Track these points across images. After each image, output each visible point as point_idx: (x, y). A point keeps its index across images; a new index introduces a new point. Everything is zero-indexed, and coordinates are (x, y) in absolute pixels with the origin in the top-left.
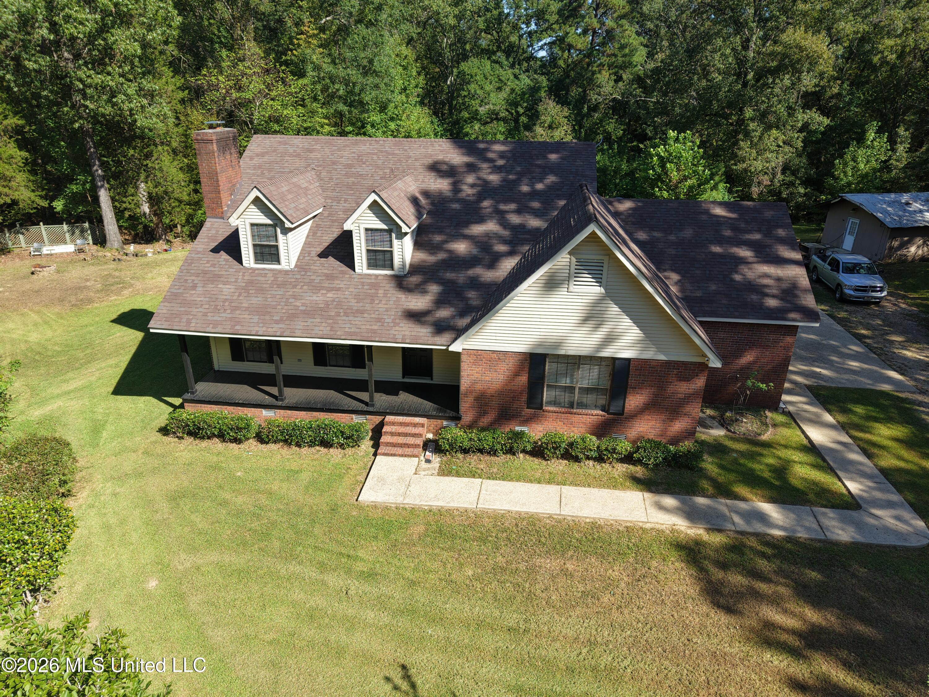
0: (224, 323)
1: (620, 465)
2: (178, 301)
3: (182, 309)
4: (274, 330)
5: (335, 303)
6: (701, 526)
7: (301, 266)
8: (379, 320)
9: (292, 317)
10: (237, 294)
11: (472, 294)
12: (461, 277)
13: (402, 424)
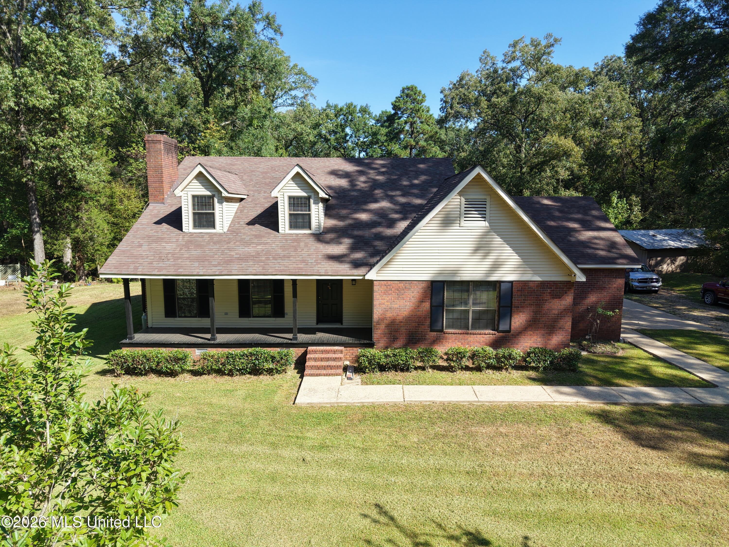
0: (168, 268)
1: (515, 371)
2: (125, 255)
3: (130, 260)
4: (213, 271)
5: (264, 252)
6: (600, 402)
7: (233, 230)
8: (303, 261)
9: (229, 262)
10: (178, 249)
11: (377, 243)
12: (367, 233)
13: (322, 352)
